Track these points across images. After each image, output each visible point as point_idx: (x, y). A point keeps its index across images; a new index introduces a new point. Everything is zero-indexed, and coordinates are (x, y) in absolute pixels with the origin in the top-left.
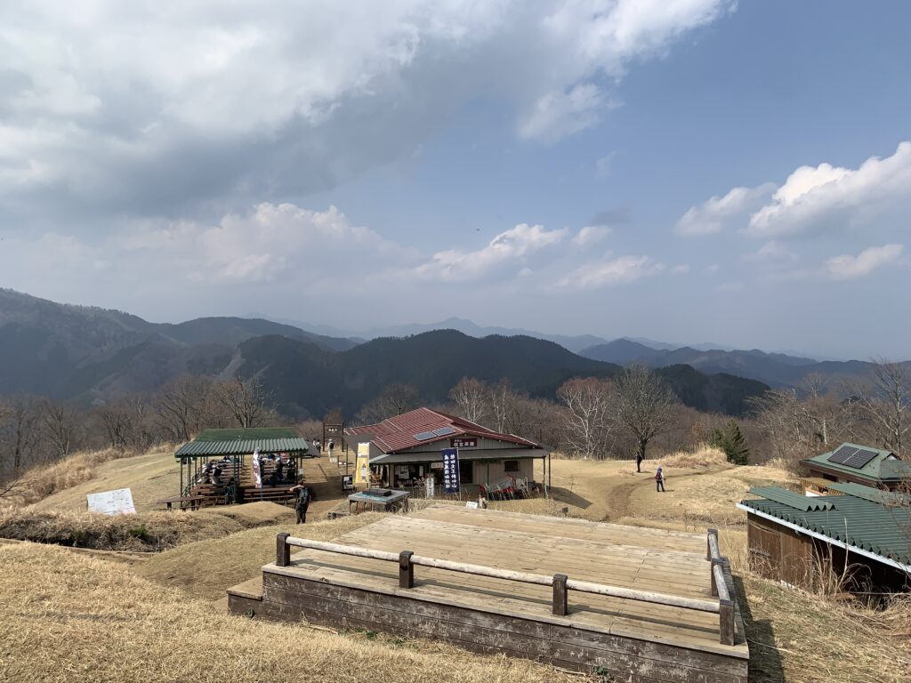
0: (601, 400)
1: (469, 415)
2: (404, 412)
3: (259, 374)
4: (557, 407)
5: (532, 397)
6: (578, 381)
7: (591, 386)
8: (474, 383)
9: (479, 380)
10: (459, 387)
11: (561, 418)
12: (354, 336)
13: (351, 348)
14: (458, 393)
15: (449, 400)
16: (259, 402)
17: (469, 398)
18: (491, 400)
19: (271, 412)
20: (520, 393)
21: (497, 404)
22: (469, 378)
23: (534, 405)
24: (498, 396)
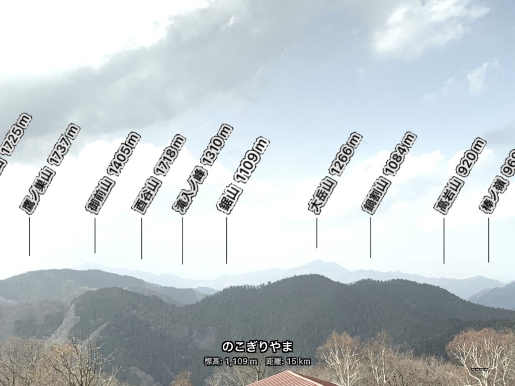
0: (502, 355)
1: (341, 378)
2: (263, 377)
3: (96, 333)
4: (448, 365)
5: (417, 354)
6: (471, 333)
7: (487, 339)
8: (346, 339)
9: (352, 336)
10: (328, 345)
11: (453, 380)
12: (201, 285)
13: (199, 299)
14: (327, 352)
15: (317, 361)
16: (96, 370)
17: (341, 357)
18: (367, 359)
19: (110, 379)
20: (402, 350)
21: (375, 363)
22: (340, 334)
23: (420, 365)
24: (376, 353)
